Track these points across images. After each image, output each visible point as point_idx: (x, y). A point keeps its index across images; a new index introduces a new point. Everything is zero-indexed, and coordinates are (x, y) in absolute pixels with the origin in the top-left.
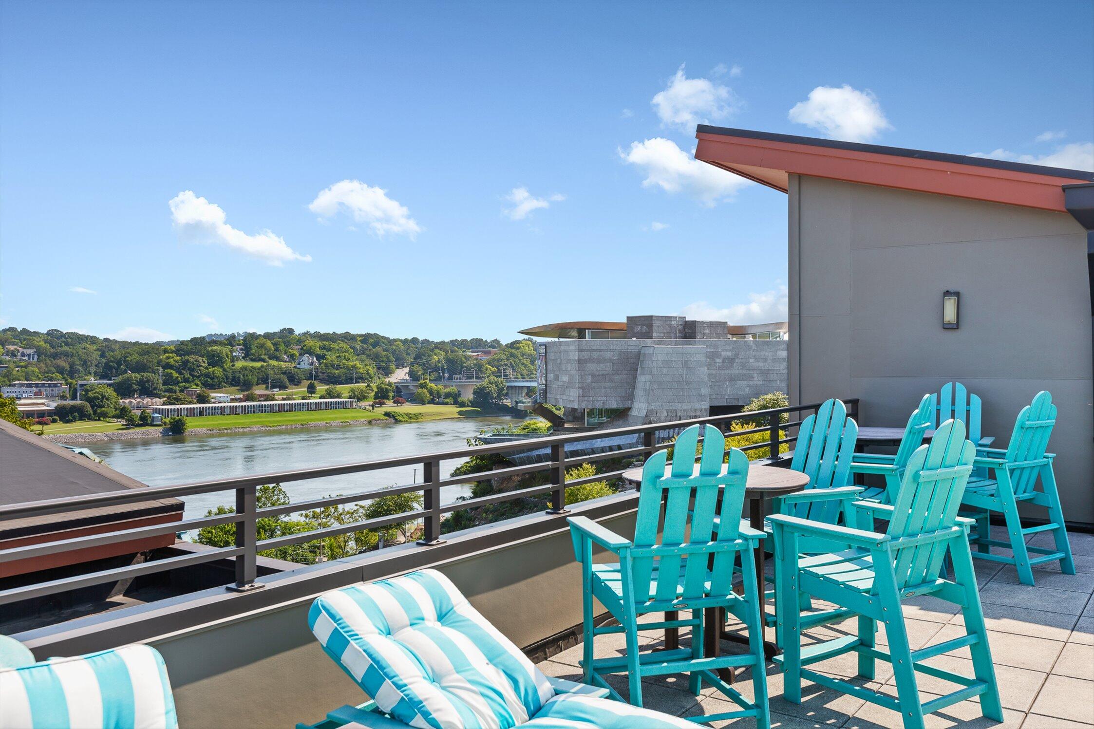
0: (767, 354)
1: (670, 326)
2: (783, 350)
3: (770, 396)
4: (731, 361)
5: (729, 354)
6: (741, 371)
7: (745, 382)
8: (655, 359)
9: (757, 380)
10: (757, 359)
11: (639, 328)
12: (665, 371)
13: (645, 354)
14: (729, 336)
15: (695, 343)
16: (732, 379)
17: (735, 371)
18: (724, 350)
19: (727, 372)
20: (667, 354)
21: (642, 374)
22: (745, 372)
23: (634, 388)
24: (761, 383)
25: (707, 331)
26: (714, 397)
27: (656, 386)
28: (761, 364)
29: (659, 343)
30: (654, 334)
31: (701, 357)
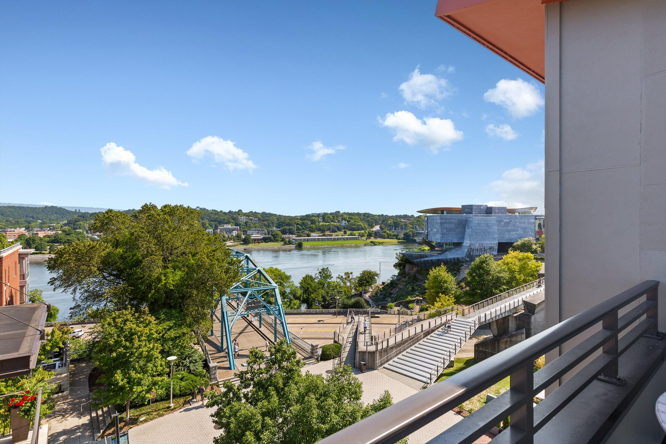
0: (525, 220)
1: (480, 209)
2: (533, 219)
3: (526, 239)
4: (508, 223)
5: (507, 220)
6: (513, 228)
7: (515, 233)
8: (473, 222)
9: (520, 232)
10: (520, 223)
11: (467, 210)
12: (478, 227)
13: (469, 221)
14: (507, 213)
15: (491, 216)
16: (509, 231)
17: (510, 228)
18: (504, 219)
19: (506, 228)
20: (479, 221)
21: (468, 228)
22: (515, 228)
23: (464, 234)
24: (522, 233)
25: (497, 211)
26: (500, 239)
27: (474, 234)
28: (522, 225)
29: (475, 216)
30: (474, 212)
31: (494, 222)
